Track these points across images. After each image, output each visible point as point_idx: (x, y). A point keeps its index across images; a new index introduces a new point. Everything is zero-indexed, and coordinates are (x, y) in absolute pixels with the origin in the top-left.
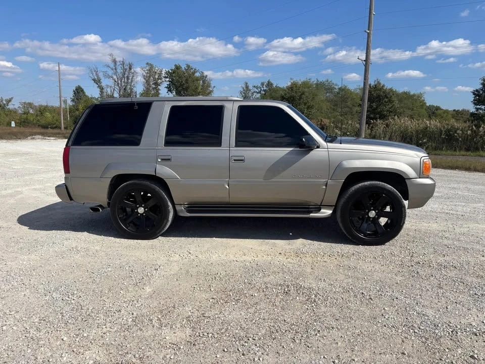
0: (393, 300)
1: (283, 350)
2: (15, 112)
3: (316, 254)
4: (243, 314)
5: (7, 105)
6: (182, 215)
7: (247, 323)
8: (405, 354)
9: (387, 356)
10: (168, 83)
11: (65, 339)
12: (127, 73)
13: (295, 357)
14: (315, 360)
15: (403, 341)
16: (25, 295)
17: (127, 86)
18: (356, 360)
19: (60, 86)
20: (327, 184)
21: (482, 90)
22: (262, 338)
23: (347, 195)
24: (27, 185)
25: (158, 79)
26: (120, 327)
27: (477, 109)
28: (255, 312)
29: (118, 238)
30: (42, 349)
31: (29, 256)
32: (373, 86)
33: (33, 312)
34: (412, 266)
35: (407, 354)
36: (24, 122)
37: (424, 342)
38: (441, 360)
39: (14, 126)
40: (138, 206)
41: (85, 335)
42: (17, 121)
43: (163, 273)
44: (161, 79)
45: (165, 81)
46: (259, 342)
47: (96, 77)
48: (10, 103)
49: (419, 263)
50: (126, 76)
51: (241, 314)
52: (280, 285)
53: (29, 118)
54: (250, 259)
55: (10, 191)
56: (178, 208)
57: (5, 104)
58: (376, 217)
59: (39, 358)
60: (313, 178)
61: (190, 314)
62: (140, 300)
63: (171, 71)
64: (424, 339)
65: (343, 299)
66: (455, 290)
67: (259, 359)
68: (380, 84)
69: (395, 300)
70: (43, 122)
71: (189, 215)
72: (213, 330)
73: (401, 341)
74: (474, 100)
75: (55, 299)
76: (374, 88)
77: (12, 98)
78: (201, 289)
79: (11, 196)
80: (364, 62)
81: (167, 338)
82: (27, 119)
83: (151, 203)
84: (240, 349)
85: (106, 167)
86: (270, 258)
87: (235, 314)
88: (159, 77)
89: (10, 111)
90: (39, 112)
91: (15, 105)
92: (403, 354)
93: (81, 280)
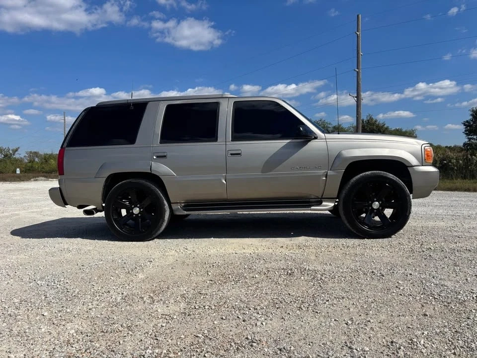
0: (407, 276)
1: (288, 316)
2: (21, 160)
3: (319, 247)
4: (243, 291)
5: (14, 155)
6: (178, 213)
7: (247, 297)
8: (427, 315)
9: (407, 317)
11: (46, 314)
13: (302, 321)
14: (325, 322)
15: (423, 306)
16: (8, 283)
18: (372, 321)
20: (327, 175)
21: (472, 121)
22: (265, 308)
23: (349, 186)
24: (25, 209)
26: (107, 304)
27: (470, 139)
28: (256, 289)
29: (112, 241)
30: (20, 323)
31: (18, 256)
32: (366, 121)
33: (14, 295)
34: (423, 251)
35: (429, 316)
36: (29, 170)
37: (446, 306)
38: (468, 318)
39: (19, 173)
40: (133, 206)
41: (68, 310)
42: (23, 169)
43: (157, 264)
46: (262, 311)
48: (16, 153)
49: (431, 249)
51: (241, 291)
52: (283, 269)
53: (34, 166)
54: (250, 252)
55: (6, 214)
56: (174, 207)
57: (11, 154)
58: (380, 208)
59: (14, 329)
60: (312, 170)
61: (185, 292)
62: (131, 283)
64: (446, 304)
65: (351, 277)
66: (472, 267)
67: (262, 324)
68: (372, 119)
69: (409, 275)
70: (47, 168)
71: (186, 213)
72: (210, 303)
73: (420, 306)
74: (466, 131)
75: (40, 285)
76: (367, 123)
77: (19, 148)
78: (198, 274)
79: (7, 217)
80: (356, 98)
81: (159, 310)
82: (32, 167)
83: (147, 202)
84: (240, 317)
85: (101, 167)
86: (271, 251)
87: (234, 292)
89: (16, 160)
90: (44, 161)
91: (21, 154)
92: (425, 315)
93: (69, 271)
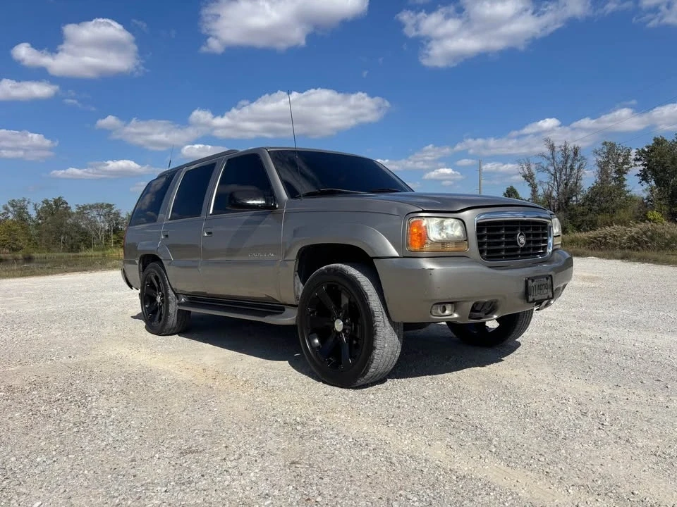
10: (642, 168)
12: (570, 161)
17: (569, 180)
19: (480, 189)
25: (623, 163)
40: (157, 294)
44: (627, 164)
45: (636, 165)
47: (527, 173)
50: (569, 165)
63: (646, 150)
88: (624, 160)
